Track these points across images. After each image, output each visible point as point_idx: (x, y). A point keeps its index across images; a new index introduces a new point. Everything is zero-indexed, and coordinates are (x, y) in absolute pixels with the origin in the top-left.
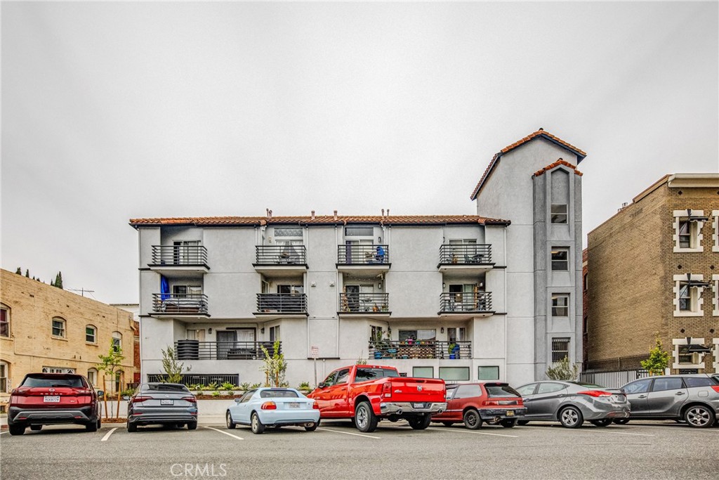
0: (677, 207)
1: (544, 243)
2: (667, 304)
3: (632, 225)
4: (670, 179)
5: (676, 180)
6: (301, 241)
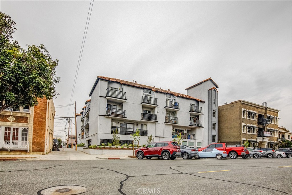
0: (243, 108)
1: (211, 109)
2: (240, 130)
3: (230, 109)
4: (242, 101)
5: (243, 101)
6: (151, 96)
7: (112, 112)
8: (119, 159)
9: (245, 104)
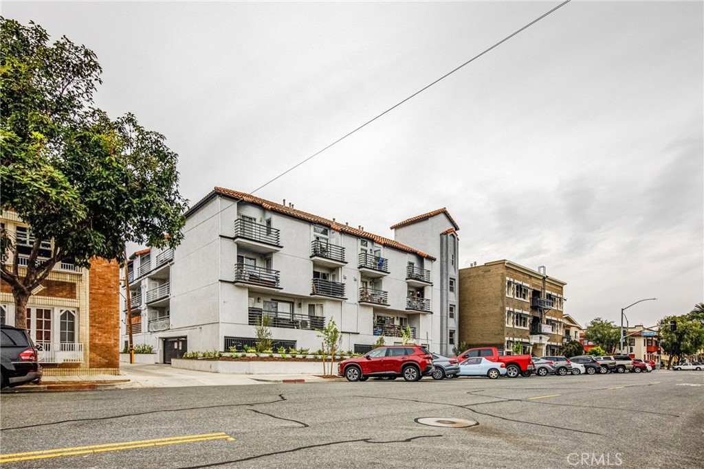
0: (507, 275)
1: (447, 274)
2: (503, 321)
3: (484, 276)
4: (506, 262)
5: (508, 263)
6: (327, 240)
7: (251, 275)
8: (302, 381)
9: (510, 268)
